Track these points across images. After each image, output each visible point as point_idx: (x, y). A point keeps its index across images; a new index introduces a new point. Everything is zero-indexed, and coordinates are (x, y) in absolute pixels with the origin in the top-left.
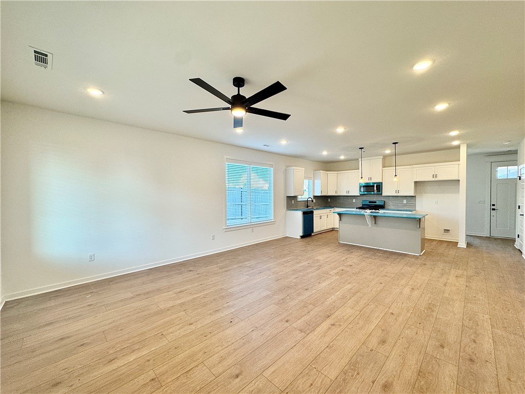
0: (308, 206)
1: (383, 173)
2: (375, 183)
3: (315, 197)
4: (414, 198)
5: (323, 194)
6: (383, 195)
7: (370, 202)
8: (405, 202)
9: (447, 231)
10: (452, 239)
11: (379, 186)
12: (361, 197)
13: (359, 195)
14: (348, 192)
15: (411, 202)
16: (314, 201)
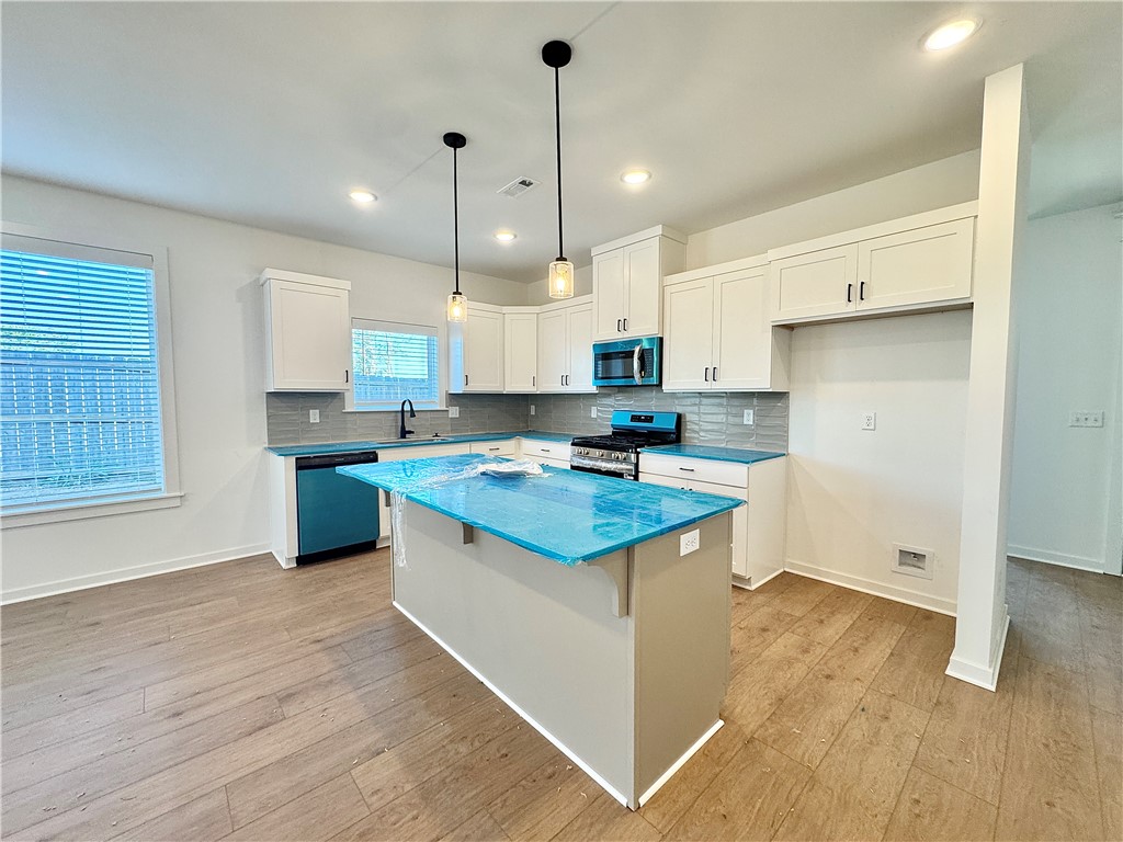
0: (404, 435)
1: (666, 295)
2: (634, 342)
3: (454, 398)
4: (784, 401)
5: (477, 387)
6: (667, 388)
7: (635, 418)
8: (749, 417)
9: (912, 558)
10: (936, 603)
11: (650, 354)
13: (594, 390)
14: (565, 380)
15: (768, 422)
16: (454, 412)
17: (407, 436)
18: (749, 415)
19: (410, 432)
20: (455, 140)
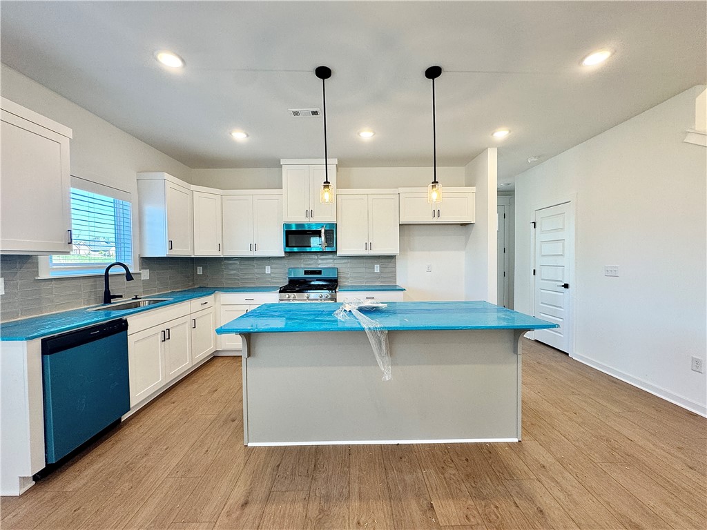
0: (108, 298)
1: (339, 200)
2: (321, 225)
3: (147, 262)
4: (393, 260)
5: (179, 251)
6: (339, 253)
7: (306, 272)
8: (377, 268)
11: (330, 233)
12: (285, 262)
13: (283, 254)
14: (253, 247)
15: (387, 270)
16: (145, 274)
17: (113, 300)
18: (377, 267)
19: (115, 297)
20: (323, 73)
